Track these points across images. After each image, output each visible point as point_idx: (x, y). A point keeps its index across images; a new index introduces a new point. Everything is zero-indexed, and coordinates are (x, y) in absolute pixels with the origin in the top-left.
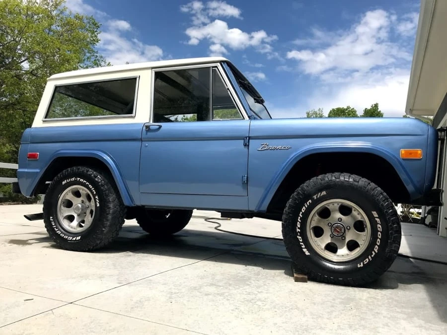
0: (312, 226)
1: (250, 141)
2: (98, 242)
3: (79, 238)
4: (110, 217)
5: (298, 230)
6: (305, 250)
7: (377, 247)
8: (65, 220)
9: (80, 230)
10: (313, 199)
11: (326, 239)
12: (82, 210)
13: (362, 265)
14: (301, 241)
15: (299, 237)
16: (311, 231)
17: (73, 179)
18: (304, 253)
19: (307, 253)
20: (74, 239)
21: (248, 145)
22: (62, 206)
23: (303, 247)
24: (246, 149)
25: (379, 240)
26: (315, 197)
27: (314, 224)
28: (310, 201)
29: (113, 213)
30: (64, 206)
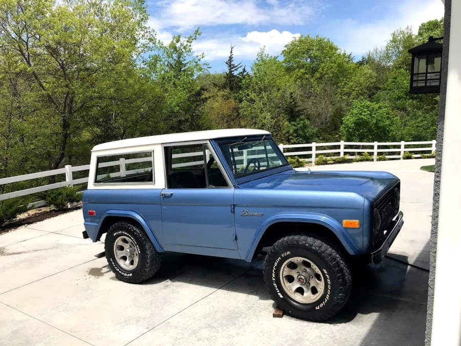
0: (284, 276)
1: (236, 208)
2: (144, 278)
3: (131, 275)
4: (148, 261)
5: (274, 279)
6: (279, 294)
7: (328, 295)
8: (121, 260)
9: (132, 268)
10: (281, 257)
11: (296, 285)
12: (131, 253)
13: (319, 308)
14: (276, 287)
15: (275, 285)
16: (284, 279)
17: (120, 232)
18: (279, 296)
19: (281, 296)
20: (128, 275)
21: (234, 212)
22: (117, 251)
23: (278, 291)
24: (233, 214)
25: (329, 291)
26: (283, 255)
27: (285, 274)
28: (280, 258)
29: (151, 257)
30: (119, 250)
